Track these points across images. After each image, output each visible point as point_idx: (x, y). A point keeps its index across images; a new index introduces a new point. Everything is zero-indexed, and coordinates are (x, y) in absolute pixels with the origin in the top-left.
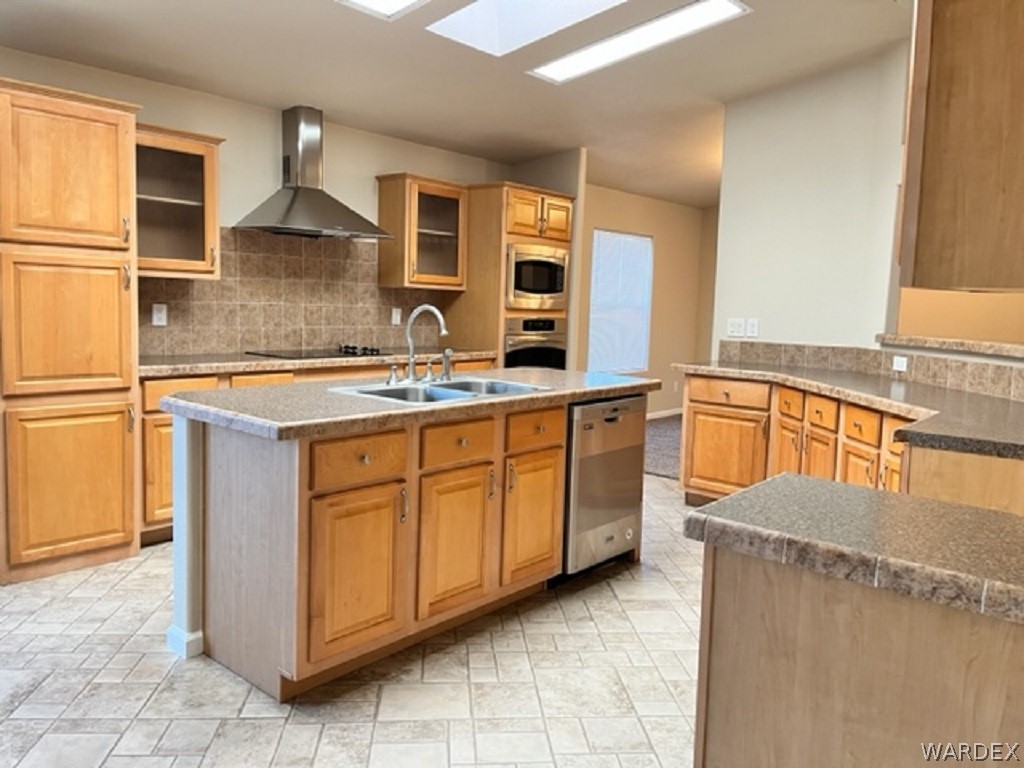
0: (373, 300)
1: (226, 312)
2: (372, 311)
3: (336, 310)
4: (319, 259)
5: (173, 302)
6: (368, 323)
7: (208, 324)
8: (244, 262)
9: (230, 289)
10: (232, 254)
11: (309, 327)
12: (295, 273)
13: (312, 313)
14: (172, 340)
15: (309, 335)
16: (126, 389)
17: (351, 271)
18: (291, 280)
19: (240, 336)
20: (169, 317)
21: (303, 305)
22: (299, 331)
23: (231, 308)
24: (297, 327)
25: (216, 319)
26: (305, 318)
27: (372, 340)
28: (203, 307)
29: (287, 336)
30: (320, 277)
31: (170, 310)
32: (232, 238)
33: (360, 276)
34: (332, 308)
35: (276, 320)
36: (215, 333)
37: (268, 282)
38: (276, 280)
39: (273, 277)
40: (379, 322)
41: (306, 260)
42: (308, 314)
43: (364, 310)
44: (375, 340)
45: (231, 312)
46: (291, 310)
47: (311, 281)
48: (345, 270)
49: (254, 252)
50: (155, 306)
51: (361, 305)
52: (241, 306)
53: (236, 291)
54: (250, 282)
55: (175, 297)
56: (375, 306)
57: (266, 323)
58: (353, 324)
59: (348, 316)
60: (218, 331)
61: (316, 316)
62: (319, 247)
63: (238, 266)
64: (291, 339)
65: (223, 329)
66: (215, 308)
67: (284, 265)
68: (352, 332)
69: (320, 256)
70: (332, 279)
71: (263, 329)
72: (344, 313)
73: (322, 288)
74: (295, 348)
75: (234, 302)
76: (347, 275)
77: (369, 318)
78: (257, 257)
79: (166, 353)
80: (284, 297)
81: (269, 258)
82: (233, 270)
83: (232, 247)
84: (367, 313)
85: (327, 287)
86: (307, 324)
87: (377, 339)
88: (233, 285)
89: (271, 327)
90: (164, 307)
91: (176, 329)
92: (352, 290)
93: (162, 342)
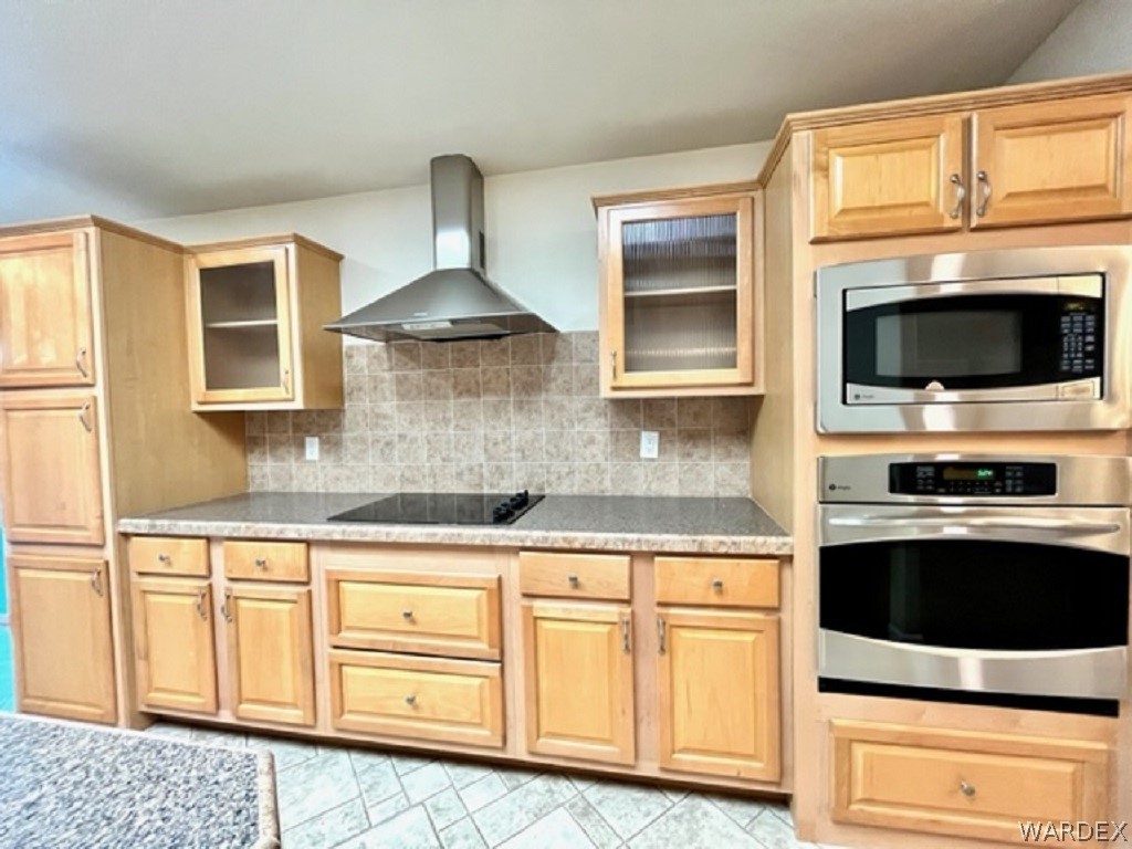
0: (603, 421)
1: (381, 445)
2: (599, 438)
3: (537, 437)
4: (503, 368)
5: (324, 435)
6: (594, 456)
7: (362, 460)
8: (400, 381)
9: (385, 417)
10: (387, 375)
11: (493, 463)
12: (468, 390)
13: (496, 444)
14: (326, 476)
15: (493, 474)
16: (101, 547)
17: (560, 381)
18: (464, 400)
19: (399, 473)
20: (321, 451)
21: (482, 432)
22: (476, 469)
23: (388, 438)
24: (474, 463)
25: (371, 452)
26: (486, 450)
27: (601, 482)
28: (355, 440)
29: (460, 475)
30: (508, 393)
31: (322, 443)
32: (385, 355)
33: (575, 385)
34: (529, 434)
35: (444, 454)
36: (371, 471)
37: (431, 405)
38: (442, 402)
39: (438, 398)
40: (616, 454)
41: (484, 372)
42: (490, 446)
43: (585, 437)
44: (607, 484)
45: (388, 444)
46: (464, 440)
47: (492, 399)
48: (547, 379)
49: (413, 369)
50: (308, 440)
51: (578, 428)
52: (400, 436)
53: (392, 418)
54: (408, 406)
55: (325, 428)
56: (608, 430)
57: (430, 456)
58: (567, 458)
59: (556, 446)
60: (374, 467)
61: (502, 447)
62: (504, 351)
63: (394, 388)
64: (466, 477)
65: (379, 465)
66: (370, 440)
67: (452, 380)
68: (565, 470)
69: (504, 362)
70: (528, 393)
71: (428, 465)
72: (548, 442)
73: (511, 408)
74: (472, 491)
75: (391, 431)
76: (553, 386)
77: (594, 449)
78: (417, 375)
79: (322, 490)
80: (453, 423)
81: (432, 374)
82: (388, 394)
83: (386, 365)
84: (592, 441)
85: (520, 406)
86: (490, 458)
87: (612, 480)
88: (389, 412)
89: (438, 461)
90: (316, 440)
91: (329, 463)
92: (561, 408)
93: (316, 478)
